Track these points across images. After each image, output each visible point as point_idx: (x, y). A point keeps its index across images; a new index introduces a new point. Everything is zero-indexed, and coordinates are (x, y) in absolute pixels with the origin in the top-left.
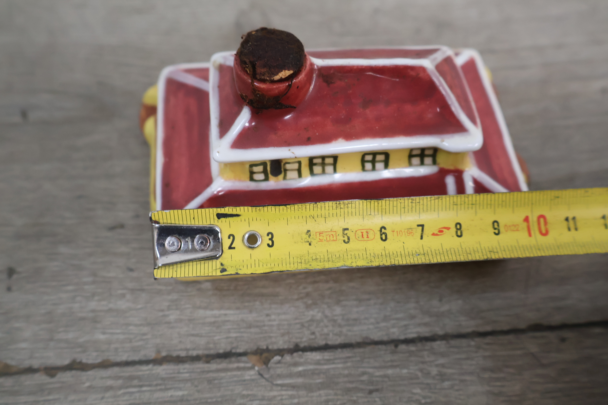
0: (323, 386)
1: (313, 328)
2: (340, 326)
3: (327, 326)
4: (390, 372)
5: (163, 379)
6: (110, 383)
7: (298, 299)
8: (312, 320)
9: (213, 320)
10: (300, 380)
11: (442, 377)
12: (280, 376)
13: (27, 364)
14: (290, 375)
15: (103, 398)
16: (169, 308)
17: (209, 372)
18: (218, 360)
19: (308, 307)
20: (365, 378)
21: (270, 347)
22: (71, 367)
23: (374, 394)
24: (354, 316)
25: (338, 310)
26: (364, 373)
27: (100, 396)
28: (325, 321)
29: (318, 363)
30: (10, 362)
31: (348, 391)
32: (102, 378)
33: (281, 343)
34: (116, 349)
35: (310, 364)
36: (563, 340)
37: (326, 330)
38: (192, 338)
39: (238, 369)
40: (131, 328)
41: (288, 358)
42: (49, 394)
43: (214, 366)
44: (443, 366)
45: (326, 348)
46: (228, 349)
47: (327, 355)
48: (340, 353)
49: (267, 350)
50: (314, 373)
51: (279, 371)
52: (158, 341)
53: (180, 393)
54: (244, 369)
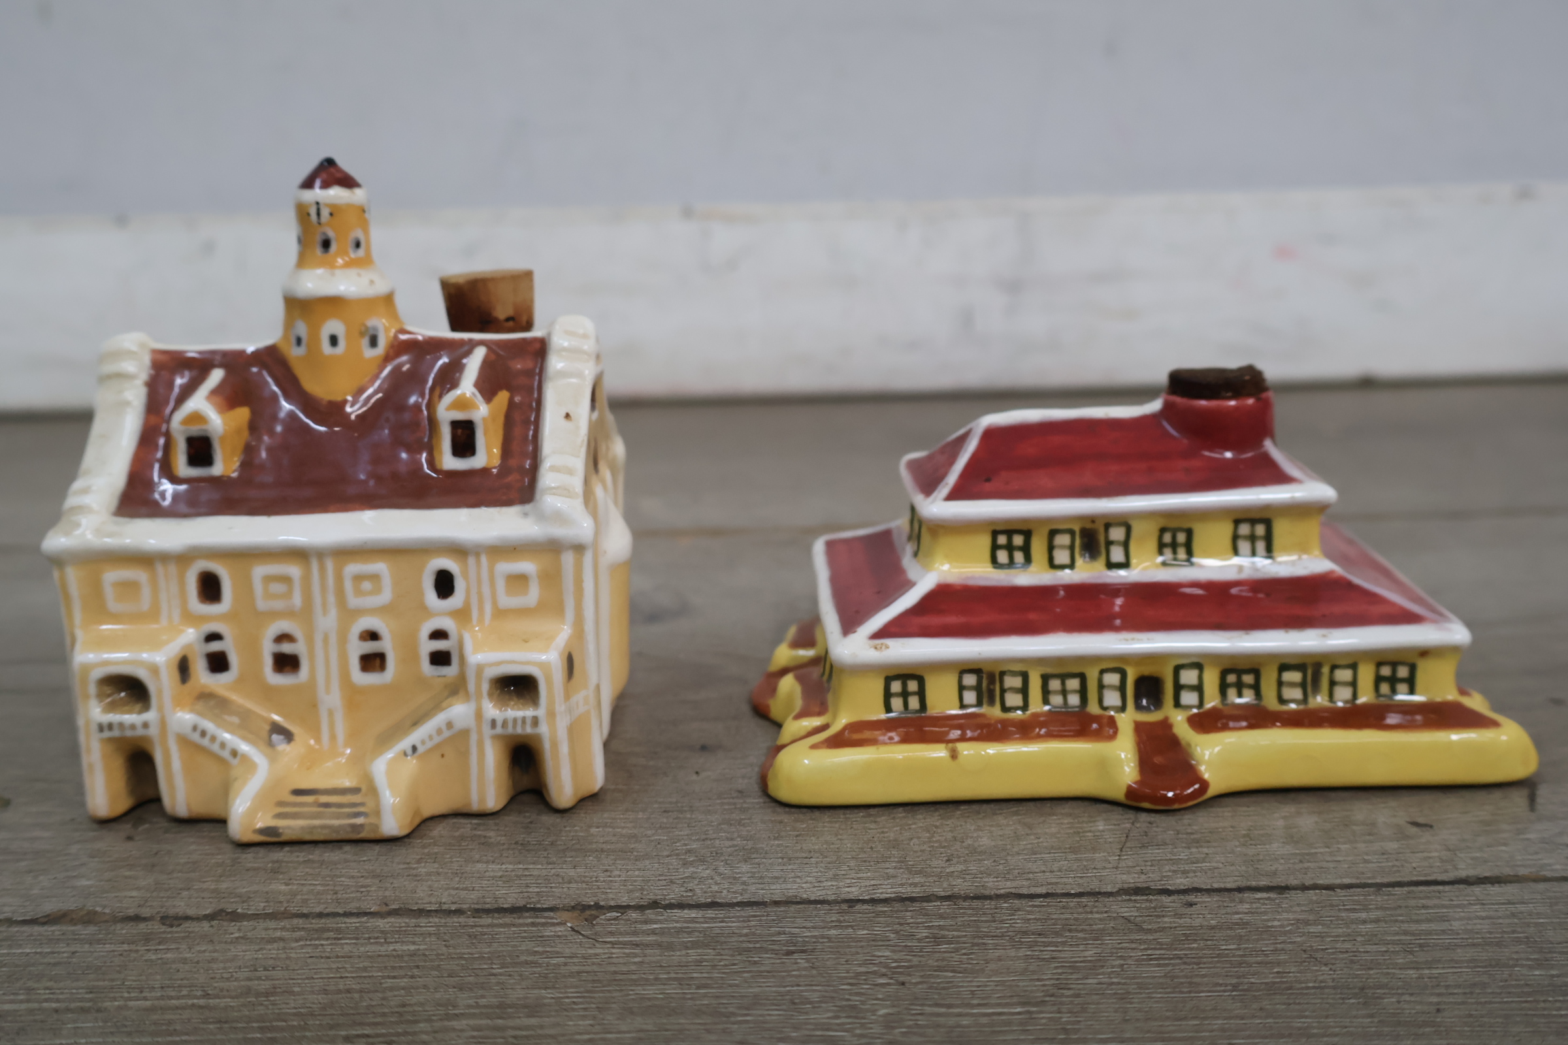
0: (695, 945)
1: (690, 886)
2: (744, 883)
3: (716, 884)
4: (833, 932)
5: (382, 932)
6: (278, 934)
7: (668, 856)
8: (692, 877)
9: (500, 874)
10: (652, 938)
11: (937, 940)
12: (612, 933)
13: (131, 912)
14: (635, 933)
15: (261, 949)
16: (419, 861)
17: (472, 927)
18: (496, 915)
19: (685, 864)
20: (782, 938)
21: (602, 903)
22: (210, 917)
23: (796, 956)
24: (776, 874)
25: (745, 868)
26: (779, 933)
27: (257, 947)
28: (718, 879)
29: (693, 920)
30: (98, 909)
31: (741, 951)
32: (266, 929)
33: (624, 900)
34: (305, 901)
35: (677, 922)
36: (1191, 905)
37: (715, 888)
38: (453, 892)
39: (533, 924)
40: (343, 879)
41: (634, 915)
42: (160, 944)
43: (487, 920)
44: (940, 927)
45: (713, 905)
46: (521, 903)
47: (710, 913)
48: (737, 912)
49: (597, 906)
50: (680, 931)
51: (613, 928)
52: (387, 893)
53: (412, 948)
54: (543, 925)
